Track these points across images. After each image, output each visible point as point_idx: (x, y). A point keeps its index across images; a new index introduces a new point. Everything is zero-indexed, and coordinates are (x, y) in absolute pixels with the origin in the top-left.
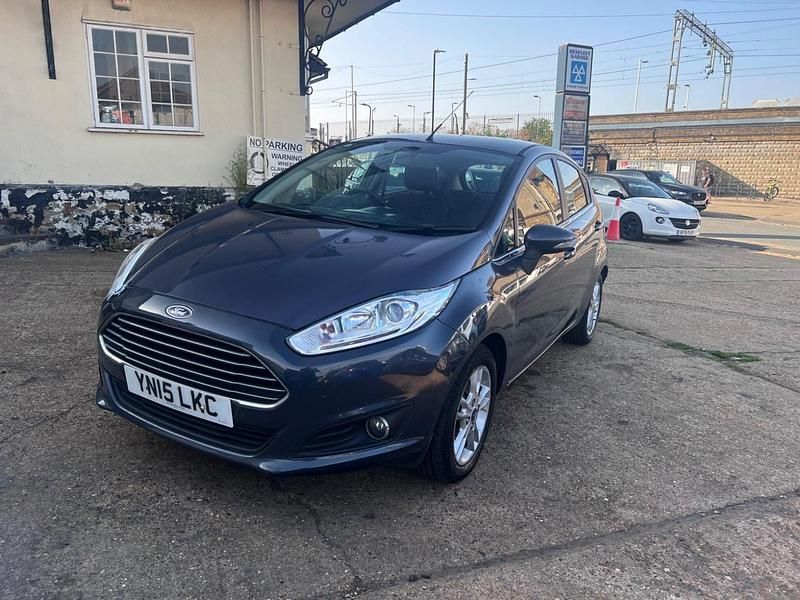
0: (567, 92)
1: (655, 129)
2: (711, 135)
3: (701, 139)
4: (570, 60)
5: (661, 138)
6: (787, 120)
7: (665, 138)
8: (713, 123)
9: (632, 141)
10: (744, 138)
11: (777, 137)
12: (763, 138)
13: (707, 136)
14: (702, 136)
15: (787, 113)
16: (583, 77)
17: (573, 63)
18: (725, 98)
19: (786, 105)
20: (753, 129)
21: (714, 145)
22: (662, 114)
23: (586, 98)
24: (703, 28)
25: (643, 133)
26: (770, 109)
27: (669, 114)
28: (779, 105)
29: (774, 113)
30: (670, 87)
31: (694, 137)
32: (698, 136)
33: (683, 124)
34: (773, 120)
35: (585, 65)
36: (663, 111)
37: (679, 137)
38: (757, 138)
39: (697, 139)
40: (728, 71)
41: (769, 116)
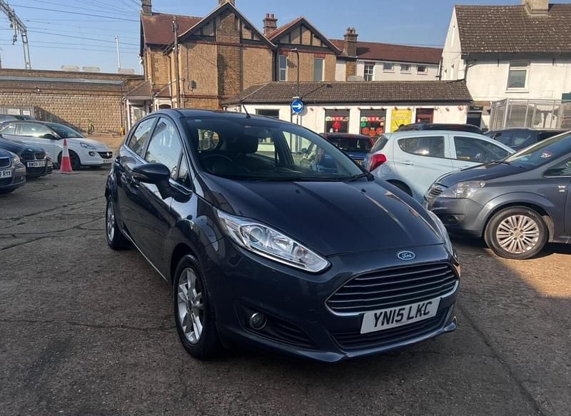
2: (37, 88)
3: (30, 91)
6: (87, 81)
8: (36, 79)
10: (61, 92)
11: (83, 92)
12: (74, 92)
13: (34, 89)
14: (31, 89)
18: (27, 61)
21: (41, 96)
24: (6, 6)
29: (78, 76)
31: (25, 89)
32: (28, 89)
33: (13, 78)
34: (77, 80)
37: (12, 88)
38: (70, 92)
39: (27, 91)
40: (25, 40)
41: (75, 78)
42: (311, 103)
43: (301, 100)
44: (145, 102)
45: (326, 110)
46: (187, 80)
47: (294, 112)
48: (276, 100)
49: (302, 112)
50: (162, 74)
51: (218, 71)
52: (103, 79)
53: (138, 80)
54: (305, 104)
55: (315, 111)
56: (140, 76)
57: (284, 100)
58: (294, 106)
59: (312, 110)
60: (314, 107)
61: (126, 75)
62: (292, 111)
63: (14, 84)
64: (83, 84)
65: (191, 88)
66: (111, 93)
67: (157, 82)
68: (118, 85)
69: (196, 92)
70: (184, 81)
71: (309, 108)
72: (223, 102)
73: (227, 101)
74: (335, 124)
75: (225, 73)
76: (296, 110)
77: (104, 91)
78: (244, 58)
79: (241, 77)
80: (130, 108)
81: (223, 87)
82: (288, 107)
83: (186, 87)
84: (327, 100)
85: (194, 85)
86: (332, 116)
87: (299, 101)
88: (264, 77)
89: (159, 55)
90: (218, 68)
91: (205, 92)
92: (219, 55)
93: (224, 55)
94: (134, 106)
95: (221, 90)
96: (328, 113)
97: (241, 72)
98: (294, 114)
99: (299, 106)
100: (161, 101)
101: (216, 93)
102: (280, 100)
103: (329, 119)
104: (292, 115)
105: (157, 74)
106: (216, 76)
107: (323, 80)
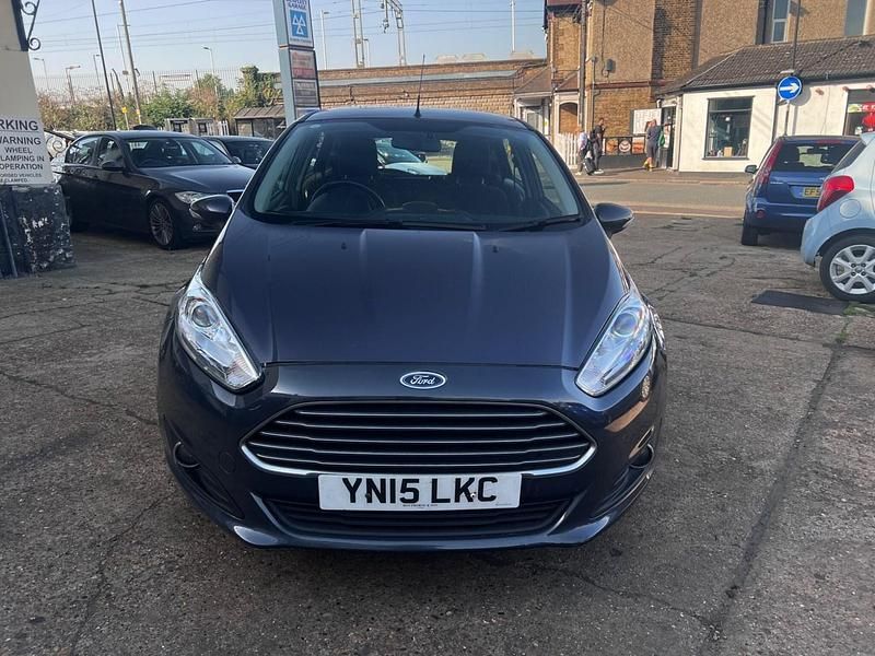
0: (291, 47)
1: (351, 86)
2: (405, 92)
3: (396, 96)
4: (288, 9)
5: (358, 96)
6: (467, 76)
7: (363, 95)
8: (404, 79)
9: (331, 99)
10: (434, 95)
11: (461, 93)
12: (450, 93)
13: (401, 93)
14: (398, 94)
15: (466, 69)
16: (305, 29)
17: (292, 13)
18: (402, 54)
19: (463, 61)
20: (440, 85)
21: (410, 103)
22: (355, 70)
23: (311, 54)
25: (340, 90)
26: (451, 65)
27: (361, 70)
28: (458, 61)
29: (456, 69)
30: (358, 42)
31: (389, 94)
32: (393, 94)
33: (377, 80)
34: (455, 76)
35: (304, 15)
36: (355, 67)
37: (375, 94)
38: (445, 94)
39: (392, 97)
40: (400, 26)
41: (452, 72)
42: (821, 80)
43: (798, 76)
44: (543, 100)
45: (849, 91)
46: (600, 59)
47: (782, 99)
48: (748, 80)
49: (798, 98)
50: (569, 52)
51: (655, 39)
52: (489, 70)
53: (537, 67)
54: (807, 82)
55: (826, 94)
56: (541, 61)
57: (764, 78)
58: (783, 89)
59: (821, 93)
60: (824, 88)
61: (521, 61)
62: (778, 98)
63: (377, 88)
64: (462, 80)
65: (605, 73)
66: (498, 91)
67: (560, 68)
68: (510, 78)
69: (614, 78)
70: (595, 61)
71: (813, 89)
72: (657, 92)
73: (663, 90)
74: (867, 118)
75: (667, 40)
76: (787, 95)
77: (489, 89)
78: (704, 9)
79: (695, 44)
80: (522, 111)
81: (661, 64)
82: (772, 91)
83: (598, 69)
84: (854, 72)
85: (611, 67)
86: (864, 103)
87: (792, 79)
88: (739, 40)
89: (566, 23)
90: (655, 32)
91: (629, 77)
92: (658, 9)
93: (667, 8)
94: (527, 108)
95: (658, 71)
96: (853, 96)
97: (696, 34)
98: (783, 103)
99: (794, 87)
100: (562, 98)
101: (648, 77)
102: (757, 79)
103: (856, 108)
104: (777, 104)
105: (561, 54)
106: (651, 46)
107: (865, 33)
